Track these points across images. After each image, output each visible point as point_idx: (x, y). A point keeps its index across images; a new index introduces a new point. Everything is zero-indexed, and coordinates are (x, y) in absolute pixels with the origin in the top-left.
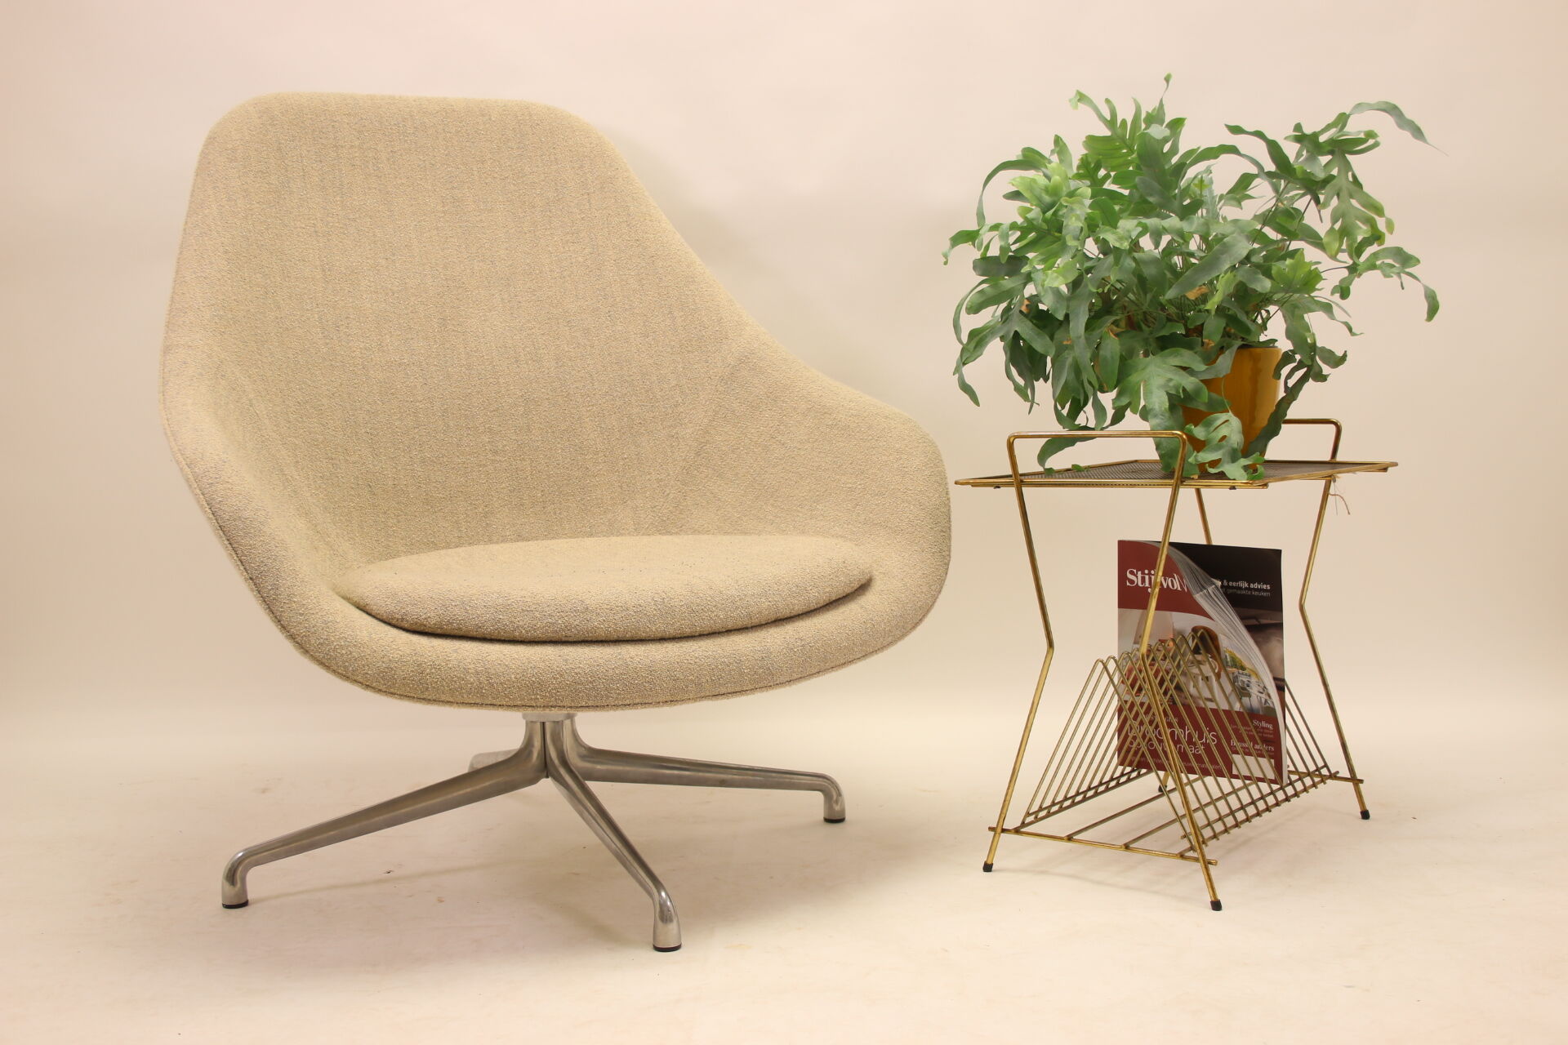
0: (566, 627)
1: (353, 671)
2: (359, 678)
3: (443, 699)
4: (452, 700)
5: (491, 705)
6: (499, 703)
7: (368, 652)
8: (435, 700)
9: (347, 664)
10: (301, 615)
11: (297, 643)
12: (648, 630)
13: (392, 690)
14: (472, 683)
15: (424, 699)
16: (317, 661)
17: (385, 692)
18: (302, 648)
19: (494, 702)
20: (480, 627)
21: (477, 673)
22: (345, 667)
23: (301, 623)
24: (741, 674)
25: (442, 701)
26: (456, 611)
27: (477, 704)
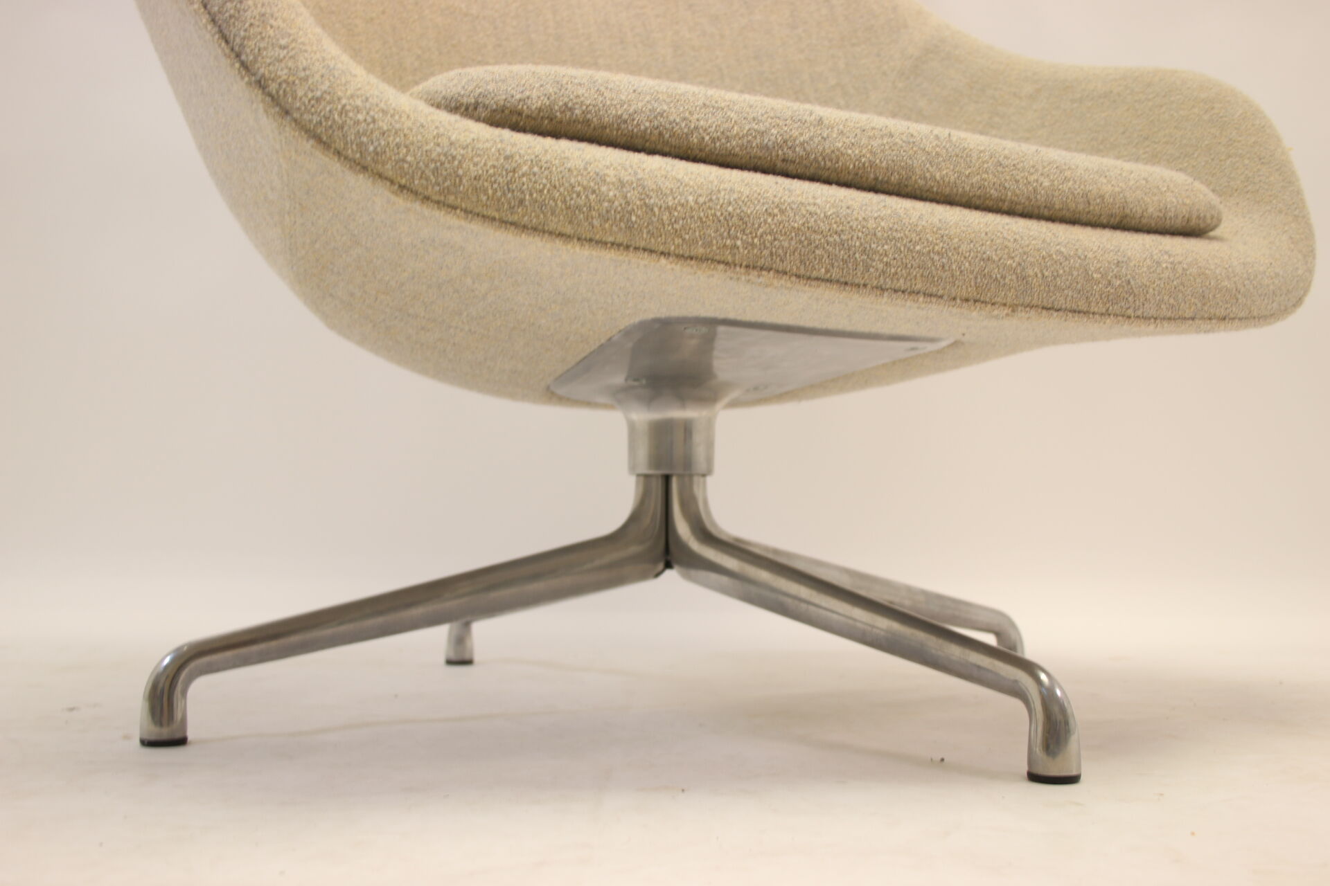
0: (785, 142)
1: (377, 154)
2: (388, 169)
3: (552, 226)
4: (568, 230)
5: (645, 250)
6: (661, 248)
7: (409, 124)
8: (535, 229)
9: (364, 139)
10: (283, 48)
11: (270, 95)
12: (928, 175)
13: (451, 199)
14: (611, 202)
15: (513, 224)
16: (307, 131)
17: (438, 202)
18: (278, 104)
19: (653, 244)
20: (625, 122)
21: (622, 184)
22: (360, 145)
23: (280, 61)
24: (1088, 278)
25: (551, 233)
26: (581, 91)
27: (619, 245)
